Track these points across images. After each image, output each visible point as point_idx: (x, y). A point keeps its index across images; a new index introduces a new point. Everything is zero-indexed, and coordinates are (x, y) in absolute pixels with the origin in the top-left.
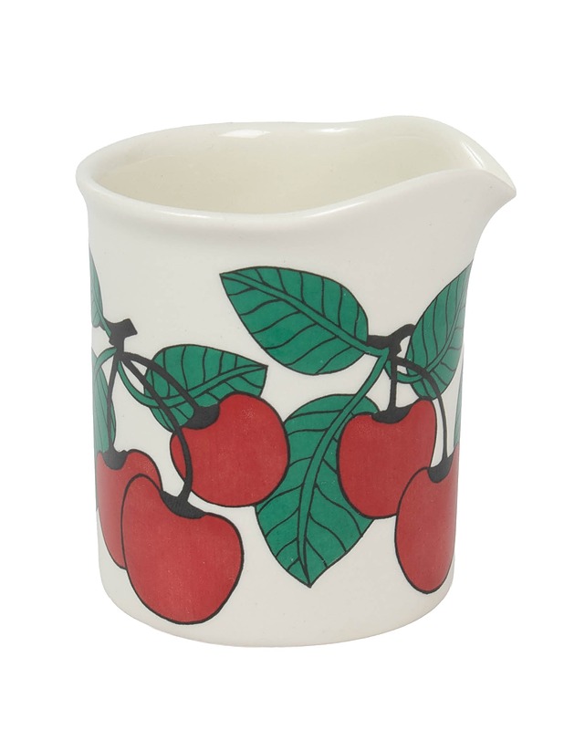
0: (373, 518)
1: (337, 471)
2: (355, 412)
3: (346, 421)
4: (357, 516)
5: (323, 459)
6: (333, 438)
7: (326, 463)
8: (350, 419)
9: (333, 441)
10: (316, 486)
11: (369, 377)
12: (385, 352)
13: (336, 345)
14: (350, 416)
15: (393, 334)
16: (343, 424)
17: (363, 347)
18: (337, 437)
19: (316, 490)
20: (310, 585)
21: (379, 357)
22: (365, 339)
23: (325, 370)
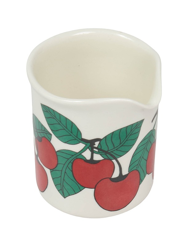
0: (85, 188)
1: (72, 171)
2: (78, 157)
3: (75, 159)
4: (79, 185)
5: (67, 166)
6: (70, 162)
7: (68, 168)
8: (76, 159)
9: (70, 163)
10: (65, 172)
11: (83, 149)
12: (89, 144)
13: (71, 138)
14: (76, 158)
15: (92, 140)
16: (74, 159)
17: (80, 141)
18: (72, 162)
19: (66, 174)
20: (65, 198)
21: (86, 145)
22: (81, 139)
23: (67, 143)
